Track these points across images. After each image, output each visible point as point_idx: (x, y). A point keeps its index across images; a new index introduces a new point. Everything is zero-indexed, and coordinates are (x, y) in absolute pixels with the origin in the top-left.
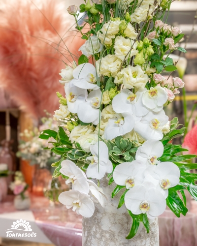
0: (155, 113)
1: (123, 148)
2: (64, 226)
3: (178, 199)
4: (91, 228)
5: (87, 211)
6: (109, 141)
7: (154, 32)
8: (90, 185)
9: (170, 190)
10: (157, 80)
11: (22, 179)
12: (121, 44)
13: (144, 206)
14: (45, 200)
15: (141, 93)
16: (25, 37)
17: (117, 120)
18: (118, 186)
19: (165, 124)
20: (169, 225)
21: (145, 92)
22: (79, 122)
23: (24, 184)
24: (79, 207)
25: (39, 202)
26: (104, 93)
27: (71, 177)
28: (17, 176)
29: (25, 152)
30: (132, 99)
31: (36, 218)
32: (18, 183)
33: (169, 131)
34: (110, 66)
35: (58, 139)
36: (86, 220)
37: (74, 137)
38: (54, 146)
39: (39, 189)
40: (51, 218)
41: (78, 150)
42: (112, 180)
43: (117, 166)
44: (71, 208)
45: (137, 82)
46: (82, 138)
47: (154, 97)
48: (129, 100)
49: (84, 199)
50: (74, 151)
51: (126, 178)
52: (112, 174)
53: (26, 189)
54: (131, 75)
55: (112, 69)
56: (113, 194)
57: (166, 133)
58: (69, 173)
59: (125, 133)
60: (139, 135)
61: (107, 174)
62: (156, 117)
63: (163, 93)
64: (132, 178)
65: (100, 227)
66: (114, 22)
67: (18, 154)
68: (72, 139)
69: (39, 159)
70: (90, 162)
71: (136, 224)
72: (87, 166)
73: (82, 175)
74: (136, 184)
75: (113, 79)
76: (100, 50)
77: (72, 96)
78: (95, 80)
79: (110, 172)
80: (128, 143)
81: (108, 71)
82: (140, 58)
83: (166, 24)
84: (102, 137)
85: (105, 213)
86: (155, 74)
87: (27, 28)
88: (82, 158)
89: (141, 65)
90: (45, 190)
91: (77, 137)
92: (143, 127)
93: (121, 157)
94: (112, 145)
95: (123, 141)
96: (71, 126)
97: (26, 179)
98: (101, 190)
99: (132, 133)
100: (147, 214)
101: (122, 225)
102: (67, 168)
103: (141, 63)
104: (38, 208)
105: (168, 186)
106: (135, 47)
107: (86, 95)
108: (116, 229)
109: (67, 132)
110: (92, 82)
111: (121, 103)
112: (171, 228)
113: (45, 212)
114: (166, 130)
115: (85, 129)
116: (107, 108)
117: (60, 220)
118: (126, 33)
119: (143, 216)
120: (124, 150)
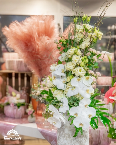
0: (88, 87)
1: (74, 100)
2: (51, 131)
3: (95, 122)
4: (60, 132)
5: (58, 125)
6: (69, 97)
7: (89, 53)
8: (60, 115)
9: (92, 118)
10: (89, 73)
11: (32, 107)
12: (75, 58)
13: (81, 124)
14: (43, 118)
15: (83, 78)
16: (35, 38)
17: (73, 88)
18: (71, 116)
19: (92, 91)
20: (98, 133)
21: (84, 78)
22: (57, 88)
23: (33, 110)
24: (55, 124)
25: (40, 119)
26: (68, 77)
27: (53, 111)
28: (30, 106)
29: (34, 94)
30: (79, 80)
31: (38, 127)
32: (30, 109)
33: (94, 94)
34: (70, 67)
35: (48, 95)
36: (59, 129)
37: (55, 94)
38: (46, 98)
39: (40, 112)
40: (45, 127)
41: (56, 101)
42: (69, 113)
43: (71, 108)
44: (52, 124)
45: (81, 74)
46: (58, 95)
47: (88, 80)
48: (78, 81)
49: (57, 121)
50: (54, 100)
51: (75, 113)
52: (69, 111)
53: (33, 112)
54: (79, 71)
55: (71, 68)
56: (69, 119)
57: (92, 94)
58: (52, 110)
59: (75, 95)
60: (81, 95)
61: (67, 111)
62: (88, 89)
63: (91, 79)
64: (77, 113)
65: (64, 132)
66: (72, 49)
67: (30, 95)
68: (54, 95)
69: (41, 99)
70: (61, 105)
71: (77, 131)
72: (59, 107)
73: (57, 111)
74: (78, 115)
75: (71, 72)
76: (67, 59)
77: (55, 78)
78: (64, 72)
79: (68, 110)
80: (76, 98)
81: (69, 69)
82: (83, 64)
83: (94, 49)
84: (66, 95)
85: (66, 126)
86: (89, 70)
87: (37, 34)
88: (57, 104)
89: (83, 67)
90: (43, 113)
91: (56, 95)
92: (82, 92)
93: (73, 104)
94: (70, 99)
95: (74, 97)
96: (54, 90)
97: (34, 107)
98: (65, 117)
99: (78, 94)
100: (82, 128)
101: (73, 132)
102: (51, 108)
103: (83, 66)
104: (40, 122)
105: (91, 117)
106: (80, 59)
107: (60, 78)
108: (70, 133)
109: (52, 92)
110: (63, 73)
111: (74, 82)
112: (99, 134)
113: (43, 124)
114: (93, 94)
115: (59, 92)
116: (69, 83)
117: (50, 128)
118: (77, 53)
119: (80, 128)
120: (75, 101)
